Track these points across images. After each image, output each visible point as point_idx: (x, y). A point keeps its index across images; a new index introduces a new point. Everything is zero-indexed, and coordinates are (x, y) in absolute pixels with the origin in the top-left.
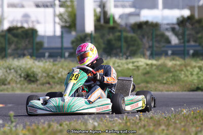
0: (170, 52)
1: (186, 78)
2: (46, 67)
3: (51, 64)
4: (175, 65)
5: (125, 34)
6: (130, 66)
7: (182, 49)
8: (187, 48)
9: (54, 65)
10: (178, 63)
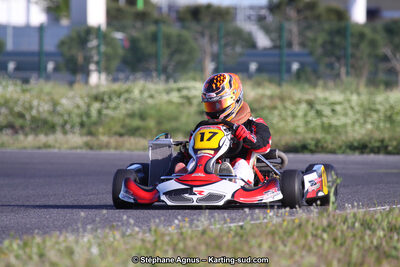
0: (253, 66)
1: (282, 124)
2: (8, 96)
3: (18, 89)
4: (263, 96)
5: (165, 29)
6: (175, 97)
7: (277, 59)
8: (285, 59)
9: (24, 91)
10: (268, 92)
